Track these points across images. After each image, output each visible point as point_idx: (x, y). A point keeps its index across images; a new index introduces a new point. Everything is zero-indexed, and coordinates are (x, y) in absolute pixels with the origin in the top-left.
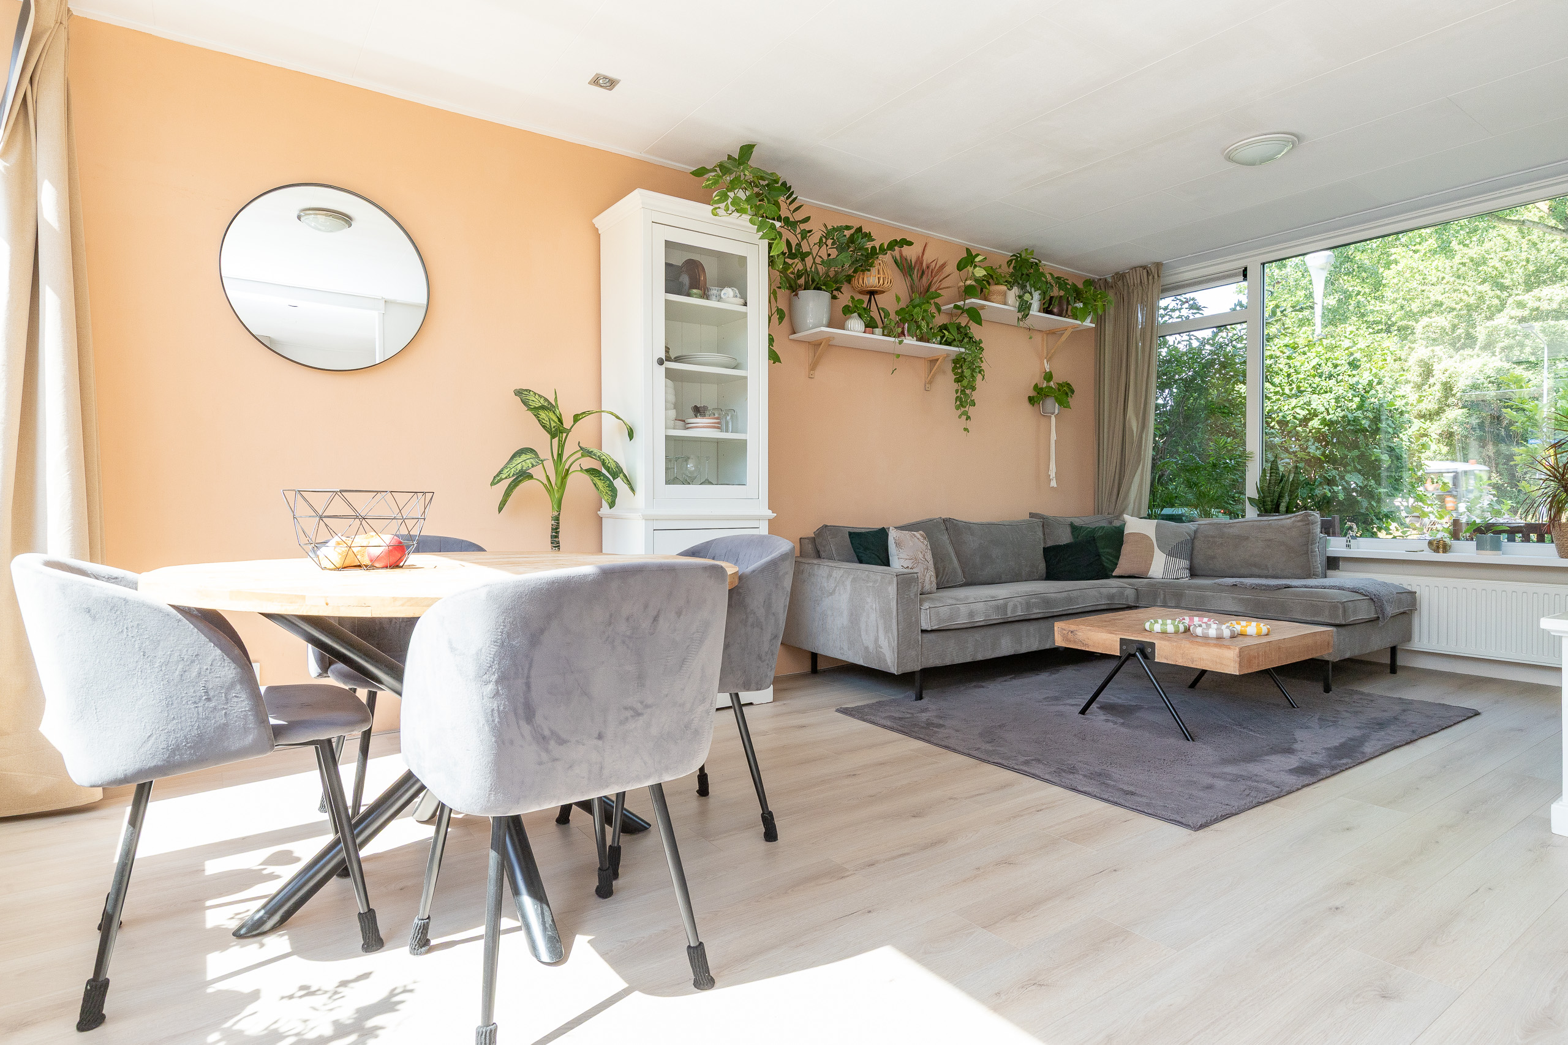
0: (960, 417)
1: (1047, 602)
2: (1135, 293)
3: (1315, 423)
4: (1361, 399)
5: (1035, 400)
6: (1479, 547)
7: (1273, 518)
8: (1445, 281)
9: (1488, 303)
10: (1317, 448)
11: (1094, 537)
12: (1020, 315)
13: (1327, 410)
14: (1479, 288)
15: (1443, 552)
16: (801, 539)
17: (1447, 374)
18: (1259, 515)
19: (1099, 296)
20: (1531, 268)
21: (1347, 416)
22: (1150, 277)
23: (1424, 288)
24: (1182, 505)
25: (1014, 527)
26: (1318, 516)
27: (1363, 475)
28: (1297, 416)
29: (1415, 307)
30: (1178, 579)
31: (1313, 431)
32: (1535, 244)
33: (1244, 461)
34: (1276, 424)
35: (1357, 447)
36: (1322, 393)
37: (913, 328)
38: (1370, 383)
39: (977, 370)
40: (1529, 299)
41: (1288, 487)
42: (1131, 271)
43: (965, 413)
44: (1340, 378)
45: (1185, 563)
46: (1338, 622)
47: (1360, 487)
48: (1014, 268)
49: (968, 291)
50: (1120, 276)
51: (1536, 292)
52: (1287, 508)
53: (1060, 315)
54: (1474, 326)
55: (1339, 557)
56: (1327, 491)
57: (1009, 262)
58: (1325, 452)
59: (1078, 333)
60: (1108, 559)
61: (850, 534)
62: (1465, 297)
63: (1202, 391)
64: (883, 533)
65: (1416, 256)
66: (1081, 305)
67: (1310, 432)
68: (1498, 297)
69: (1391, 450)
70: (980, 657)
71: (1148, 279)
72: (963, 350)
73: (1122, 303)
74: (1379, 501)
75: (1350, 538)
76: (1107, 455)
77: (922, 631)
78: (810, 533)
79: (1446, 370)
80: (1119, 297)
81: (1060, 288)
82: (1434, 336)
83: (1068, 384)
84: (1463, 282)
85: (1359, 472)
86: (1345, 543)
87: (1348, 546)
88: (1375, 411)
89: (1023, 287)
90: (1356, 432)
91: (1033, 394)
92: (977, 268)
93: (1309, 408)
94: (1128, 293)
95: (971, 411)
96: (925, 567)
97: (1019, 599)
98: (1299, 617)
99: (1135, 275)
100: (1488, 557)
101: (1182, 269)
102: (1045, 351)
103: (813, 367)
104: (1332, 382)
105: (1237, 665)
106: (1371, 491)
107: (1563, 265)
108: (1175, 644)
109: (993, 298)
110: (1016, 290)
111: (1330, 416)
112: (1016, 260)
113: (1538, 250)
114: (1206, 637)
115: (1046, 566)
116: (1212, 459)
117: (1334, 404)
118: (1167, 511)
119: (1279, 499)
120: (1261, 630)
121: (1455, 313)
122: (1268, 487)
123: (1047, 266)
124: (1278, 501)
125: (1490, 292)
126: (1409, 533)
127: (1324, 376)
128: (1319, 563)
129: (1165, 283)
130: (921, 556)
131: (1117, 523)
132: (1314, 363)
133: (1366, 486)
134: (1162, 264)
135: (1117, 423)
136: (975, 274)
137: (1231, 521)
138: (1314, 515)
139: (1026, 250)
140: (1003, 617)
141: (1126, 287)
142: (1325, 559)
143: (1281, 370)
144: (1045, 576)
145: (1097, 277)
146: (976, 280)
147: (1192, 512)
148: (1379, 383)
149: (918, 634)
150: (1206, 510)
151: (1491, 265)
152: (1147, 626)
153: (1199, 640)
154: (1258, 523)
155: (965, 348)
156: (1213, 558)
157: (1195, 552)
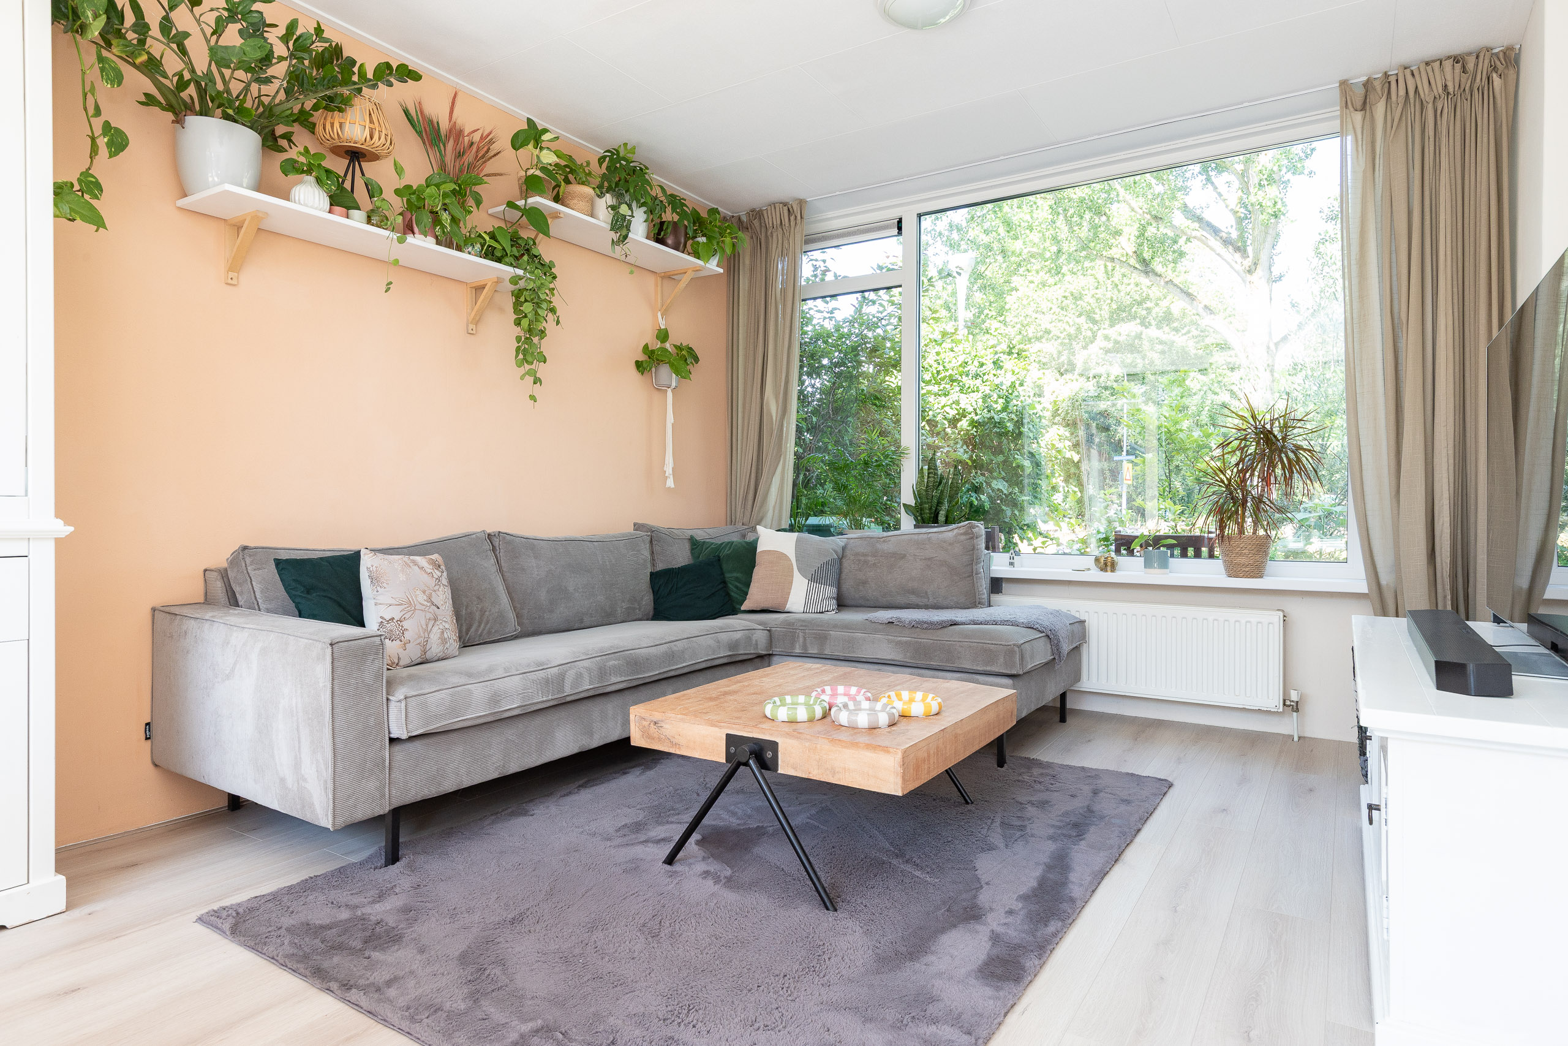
0: (522, 378)
1: (634, 663)
2: (774, 237)
3: (964, 424)
4: (1006, 400)
5: (645, 365)
6: (1148, 564)
7: (933, 532)
8: (1052, 311)
9: (1084, 334)
10: (966, 452)
11: (719, 557)
12: (615, 236)
13: (975, 410)
14: (1078, 320)
15: (1112, 571)
16: (205, 570)
17: (1055, 395)
18: (916, 527)
19: (728, 231)
20: (1114, 306)
21: (993, 418)
22: (792, 218)
23: (1037, 315)
24: (833, 514)
25: (604, 544)
26: (982, 527)
27: (1007, 481)
28: (947, 415)
29: (1031, 332)
30: (822, 613)
31: (962, 433)
32: (1116, 285)
33: (899, 458)
34: (926, 425)
35: (1002, 452)
36: (969, 393)
37: (425, 220)
38: (1013, 386)
39: (544, 305)
40: (1112, 333)
41: (947, 492)
42: (769, 208)
43: (533, 373)
44: (985, 378)
45: (831, 591)
46: (1014, 672)
47: (1005, 494)
48: (608, 168)
49: (530, 185)
50: (757, 214)
51: (1117, 327)
52: (947, 517)
53: (676, 248)
54: (1074, 354)
55: (1002, 578)
56: (973, 499)
57: (601, 160)
58: (972, 456)
59: (702, 282)
60: (737, 587)
61: (278, 563)
62: (1067, 327)
63: (852, 378)
64: (352, 561)
65: (1032, 285)
66: (704, 239)
67: (959, 434)
68: (1091, 330)
69: (1032, 455)
70: (514, 767)
71: (789, 219)
72: (520, 272)
73: (759, 250)
74: (1022, 509)
75: (1014, 554)
76: (742, 448)
77: (392, 741)
78: (220, 559)
79: (1054, 392)
80: (755, 242)
81: (674, 210)
82: (1044, 360)
83: (691, 349)
84: (1065, 313)
85: (1003, 478)
86: (1009, 561)
87: (1011, 564)
88: (1018, 413)
89: (619, 196)
90: (1000, 435)
91: (642, 358)
92: (545, 151)
93: (958, 408)
94: (766, 236)
95: (542, 370)
96: (429, 615)
97: (586, 663)
98: (967, 665)
99: (774, 214)
100: (1156, 576)
101: (830, 214)
102: (659, 301)
103: (236, 265)
104: (978, 382)
105: (899, 781)
106: (1015, 499)
107: (1136, 306)
108: (807, 744)
109: (572, 203)
110: (609, 199)
111: (978, 417)
112: (611, 157)
113: (1119, 291)
114: (854, 728)
115: (654, 599)
116: (863, 455)
117: (981, 403)
118: (813, 521)
119: (937, 505)
120: (931, 707)
121: (1059, 341)
122: (926, 491)
123: (656, 178)
124: (936, 509)
125: (1085, 324)
126: (1048, 543)
127: (971, 375)
128: (984, 586)
129: (812, 232)
130: (422, 598)
131: (750, 537)
132: (961, 359)
133: (1010, 493)
134: (806, 202)
135: (753, 405)
136: (542, 159)
137: (885, 534)
138: (978, 526)
139: (625, 144)
140: (556, 696)
141: (763, 230)
142: (988, 581)
143: (931, 366)
144: (651, 613)
145: (730, 214)
146: (543, 169)
147: (841, 522)
148: (1021, 385)
149: (382, 748)
150: (857, 520)
151: (1086, 300)
152: (768, 710)
153: (844, 736)
154: (916, 537)
155: (525, 269)
156: (864, 583)
157: (844, 576)
